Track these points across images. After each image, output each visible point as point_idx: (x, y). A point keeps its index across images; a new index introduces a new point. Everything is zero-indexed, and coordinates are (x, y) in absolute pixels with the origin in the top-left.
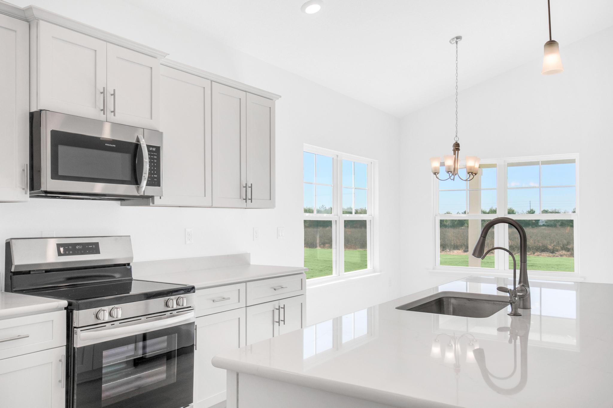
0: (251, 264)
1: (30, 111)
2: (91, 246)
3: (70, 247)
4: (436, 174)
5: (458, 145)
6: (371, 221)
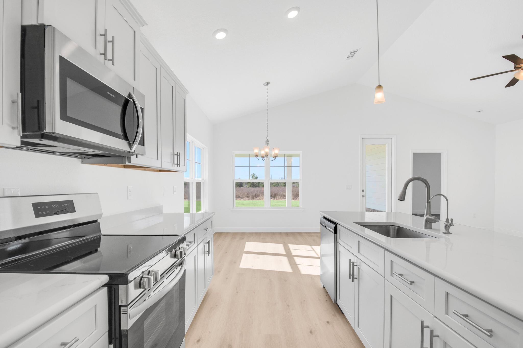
0: (164, 212)
1: (21, 23)
2: (67, 205)
3: (47, 207)
4: (257, 156)
5: (268, 141)
6: (203, 182)
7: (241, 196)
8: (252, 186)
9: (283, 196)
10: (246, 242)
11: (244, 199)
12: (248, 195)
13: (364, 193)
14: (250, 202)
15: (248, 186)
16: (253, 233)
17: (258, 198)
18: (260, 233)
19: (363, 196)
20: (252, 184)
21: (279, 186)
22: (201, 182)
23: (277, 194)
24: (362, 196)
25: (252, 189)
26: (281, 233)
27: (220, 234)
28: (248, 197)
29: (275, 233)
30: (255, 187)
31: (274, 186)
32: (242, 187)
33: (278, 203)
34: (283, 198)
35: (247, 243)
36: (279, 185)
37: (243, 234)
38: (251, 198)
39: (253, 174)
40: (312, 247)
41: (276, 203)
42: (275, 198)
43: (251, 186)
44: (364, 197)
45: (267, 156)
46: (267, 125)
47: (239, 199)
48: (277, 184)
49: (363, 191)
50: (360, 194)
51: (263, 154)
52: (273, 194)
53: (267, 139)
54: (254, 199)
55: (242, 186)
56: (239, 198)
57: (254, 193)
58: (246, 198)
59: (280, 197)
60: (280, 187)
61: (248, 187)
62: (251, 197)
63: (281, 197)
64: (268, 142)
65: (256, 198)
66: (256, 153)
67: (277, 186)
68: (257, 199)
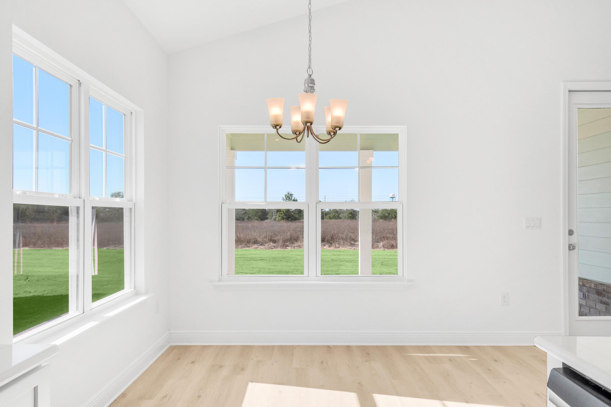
4: (278, 127)
5: (312, 82)
6: (131, 209)
7: (259, 239)
8: (285, 218)
9: (348, 240)
10: (246, 385)
11: (266, 245)
12: (276, 238)
13: (574, 239)
14: (278, 252)
15: (277, 219)
16: (273, 347)
17: (296, 244)
18: (292, 347)
19: (571, 247)
20: (285, 215)
21: (340, 218)
22: (122, 209)
23: (337, 235)
24: (569, 247)
25: (285, 224)
26: (348, 347)
27: (185, 349)
28: (274, 242)
29: (335, 346)
30: (292, 220)
31: (330, 218)
32: (266, 221)
33: (339, 255)
34: (349, 244)
35: (251, 385)
36: (340, 216)
37: (246, 350)
38: (281, 243)
39: (288, 194)
40: (444, 404)
41: (334, 255)
42: (331, 243)
43: (283, 219)
44: (574, 249)
45: (309, 124)
46: (310, 31)
47: (256, 246)
48: (336, 214)
49: (571, 233)
50: (562, 240)
51: (297, 123)
52: (327, 236)
53: (310, 76)
54: (287, 246)
55: (267, 219)
56: (255, 244)
57: (289, 233)
58: (272, 244)
59: (342, 243)
60: (342, 220)
61: (279, 221)
62: (281, 241)
63: (344, 243)
64: (314, 84)
65: (292, 243)
66: (276, 117)
67: (337, 219)
68: (294, 245)
